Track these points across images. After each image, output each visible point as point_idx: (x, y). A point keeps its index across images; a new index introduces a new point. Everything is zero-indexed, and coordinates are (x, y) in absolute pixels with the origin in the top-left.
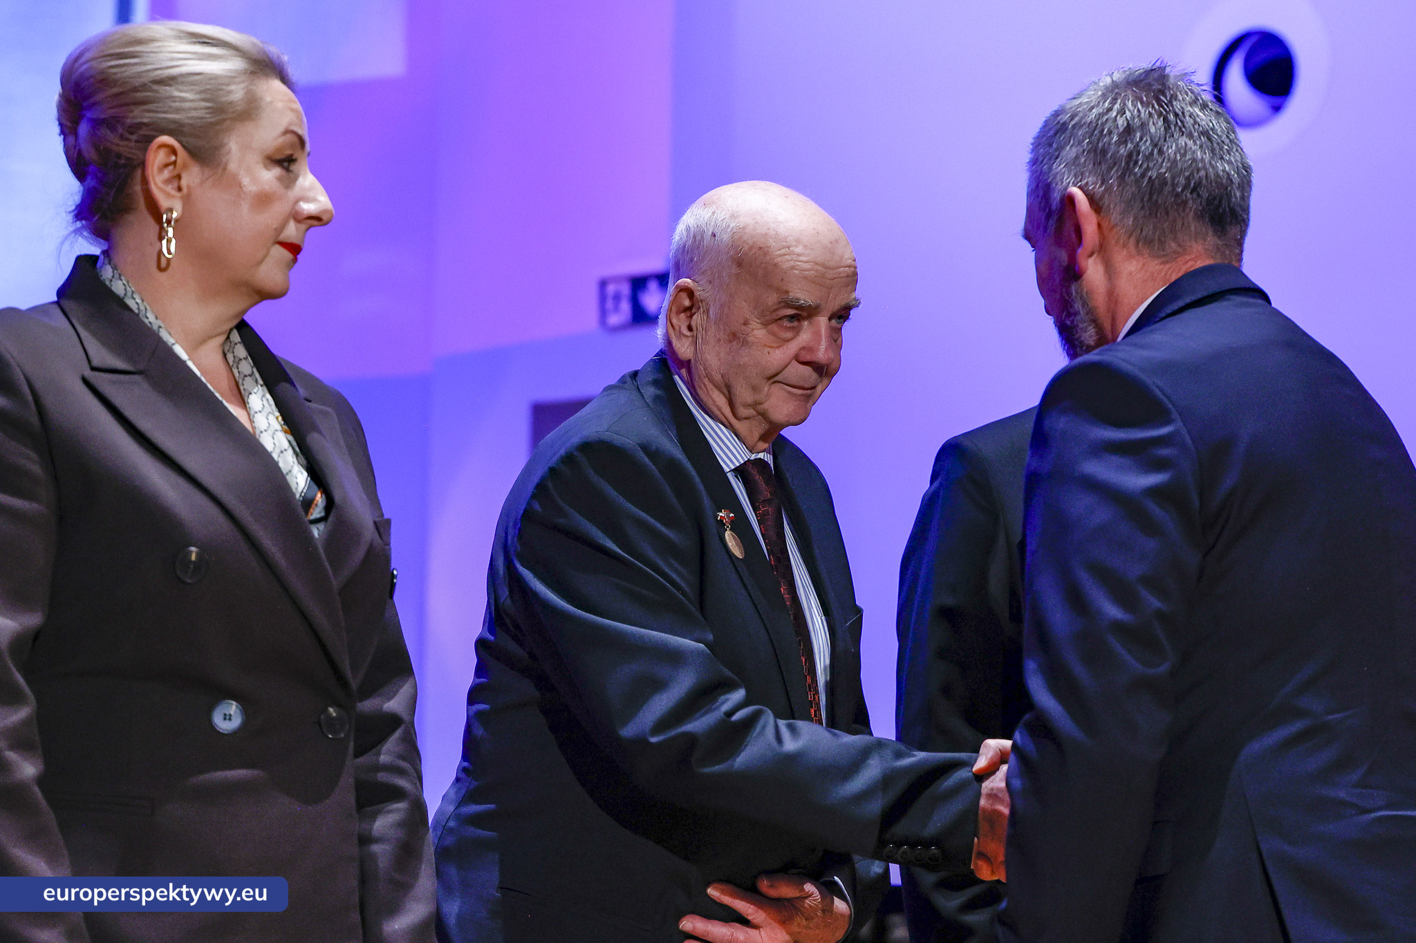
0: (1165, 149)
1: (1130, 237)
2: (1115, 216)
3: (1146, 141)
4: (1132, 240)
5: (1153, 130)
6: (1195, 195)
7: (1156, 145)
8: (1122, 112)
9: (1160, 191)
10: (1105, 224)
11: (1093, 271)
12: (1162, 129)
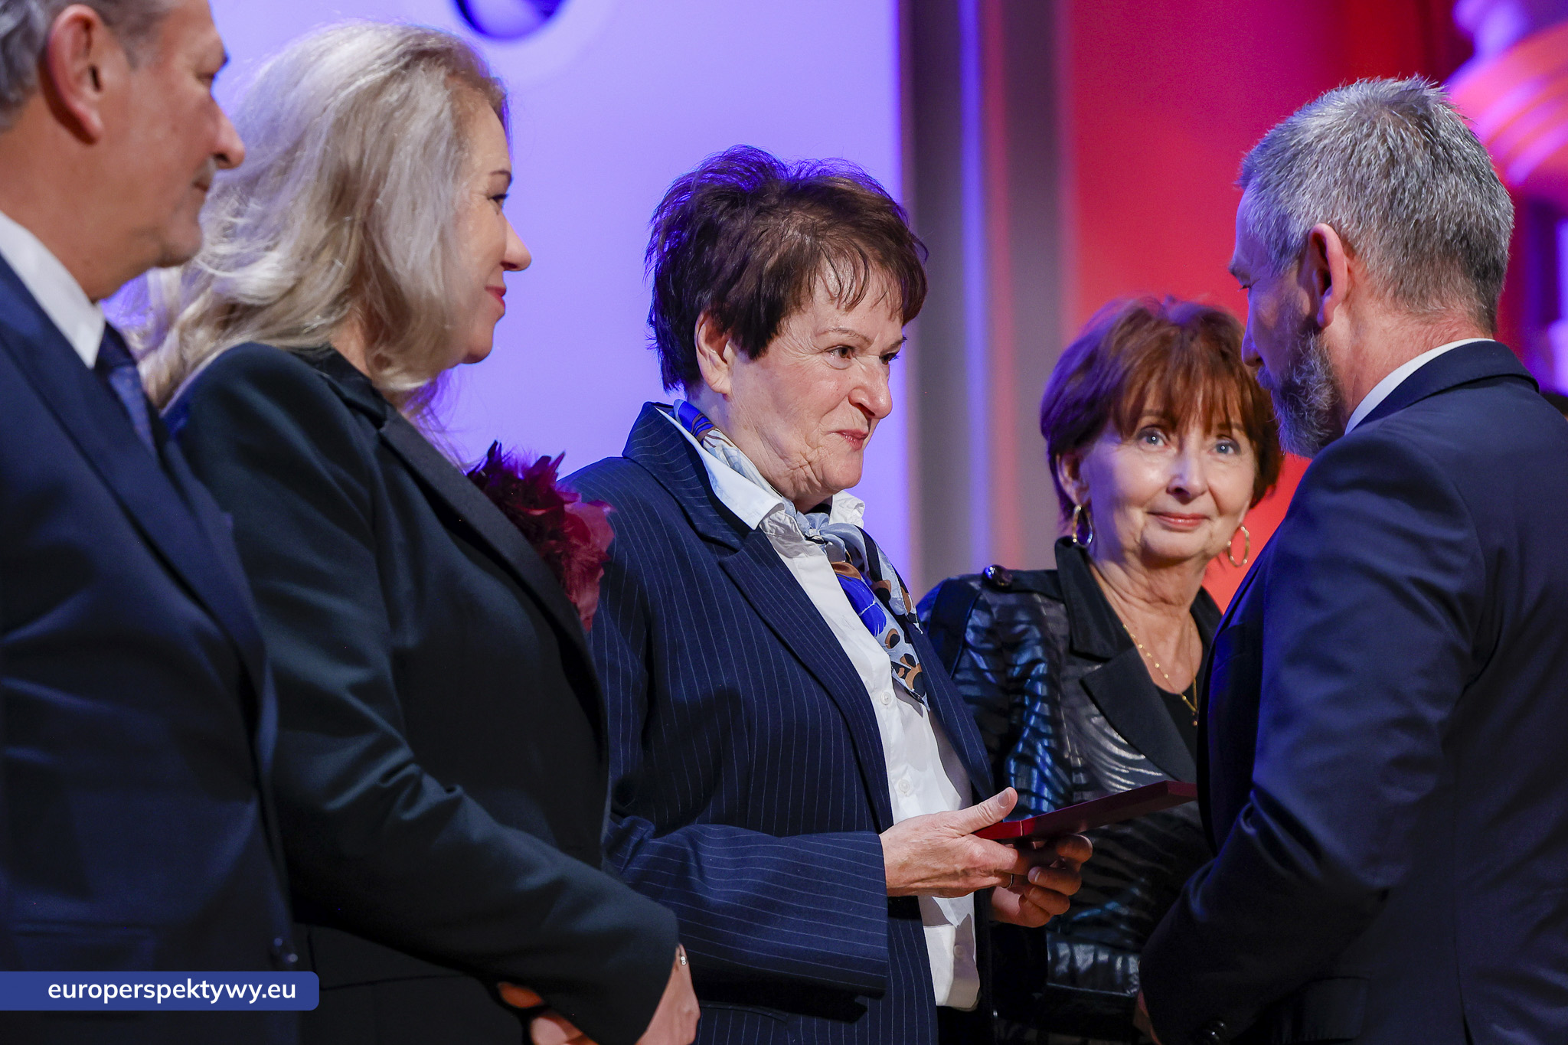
0: (1434, 187)
1: (1386, 290)
2: (1372, 262)
3: (1412, 177)
4: (1390, 291)
5: (1420, 164)
6: (1464, 244)
7: (1424, 183)
8: (1383, 138)
9: (1429, 235)
10: (1357, 272)
11: (1339, 326)
12: (1431, 163)
